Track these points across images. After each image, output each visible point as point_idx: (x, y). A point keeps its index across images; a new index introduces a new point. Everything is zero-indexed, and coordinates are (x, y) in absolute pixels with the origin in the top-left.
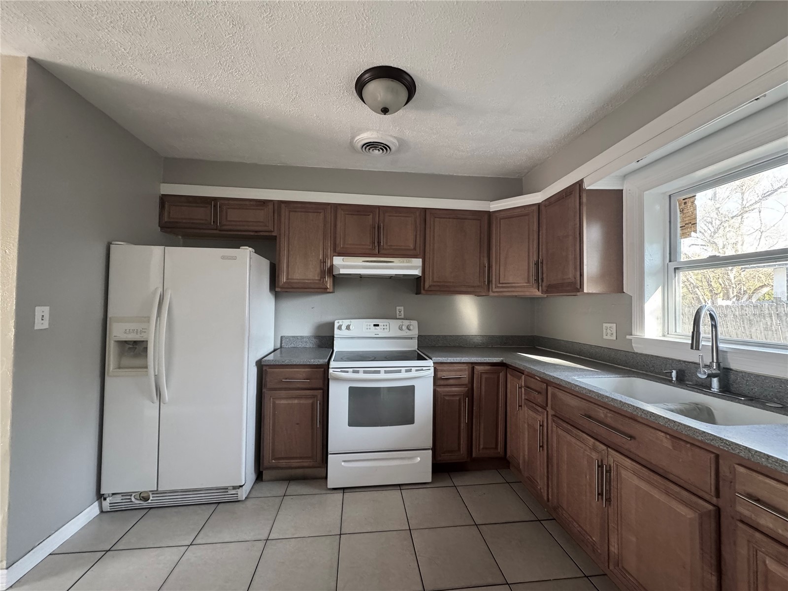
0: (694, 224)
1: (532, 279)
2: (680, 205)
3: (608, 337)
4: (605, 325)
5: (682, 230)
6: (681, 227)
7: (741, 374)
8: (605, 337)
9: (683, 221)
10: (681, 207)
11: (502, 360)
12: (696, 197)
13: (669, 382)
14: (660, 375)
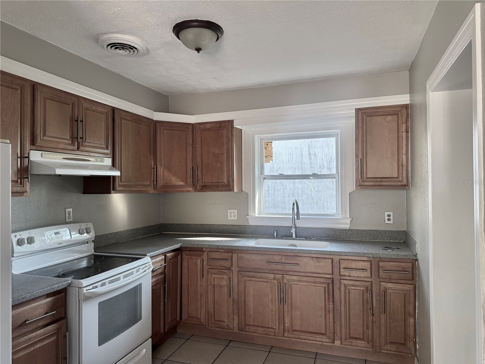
0: (271, 156)
1: (190, 180)
2: (265, 145)
3: (232, 218)
4: (229, 211)
5: (266, 158)
6: (265, 157)
7: (300, 228)
8: (229, 218)
9: (266, 154)
10: (265, 146)
11: (181, 245)
12: (272, 143)
13: (273, 237)
14: (265, 235)
